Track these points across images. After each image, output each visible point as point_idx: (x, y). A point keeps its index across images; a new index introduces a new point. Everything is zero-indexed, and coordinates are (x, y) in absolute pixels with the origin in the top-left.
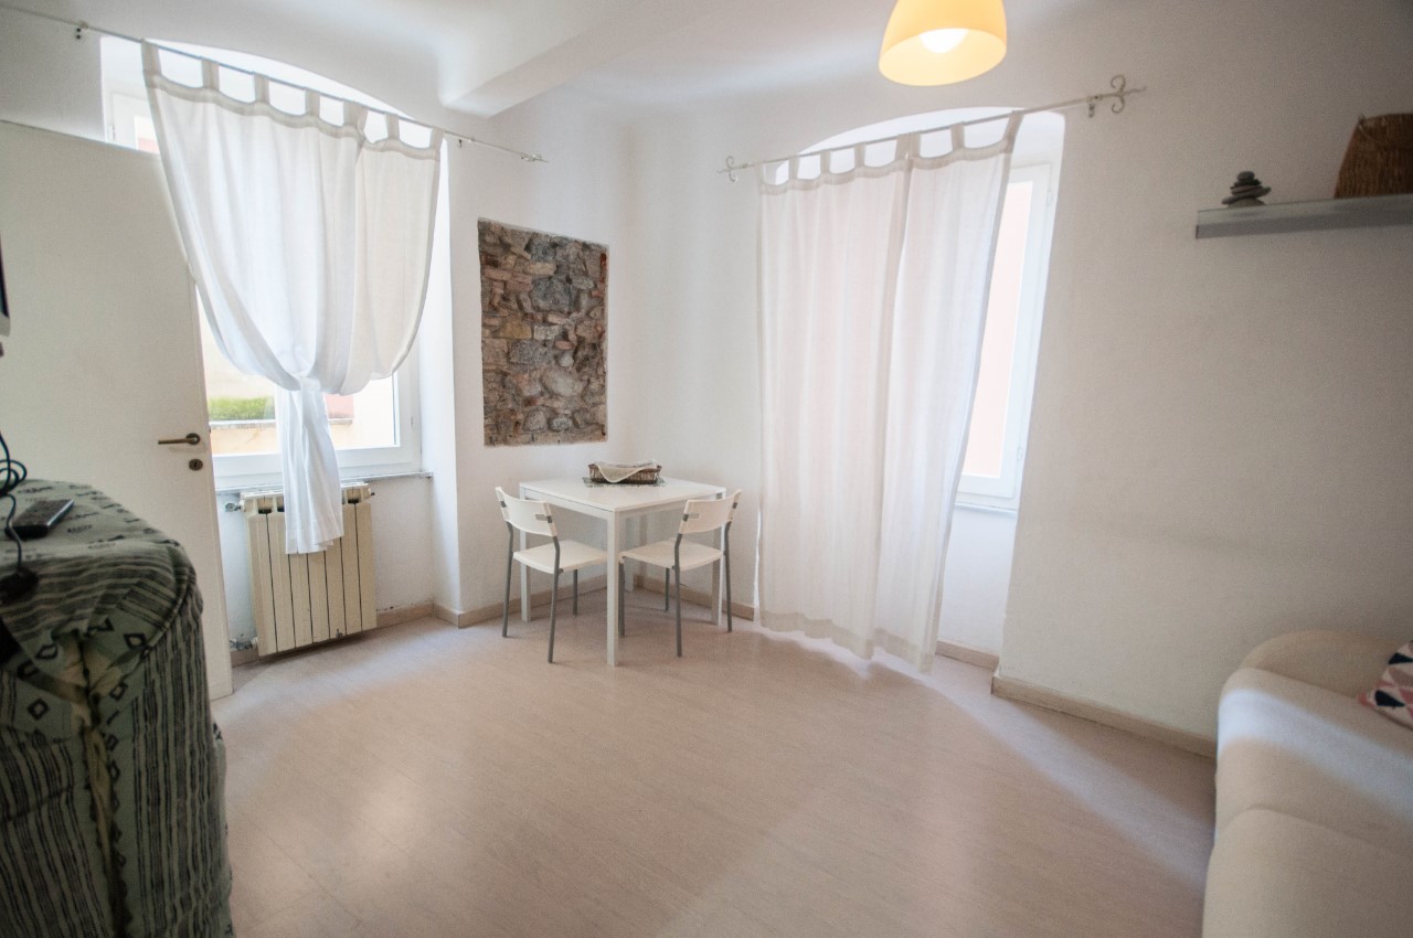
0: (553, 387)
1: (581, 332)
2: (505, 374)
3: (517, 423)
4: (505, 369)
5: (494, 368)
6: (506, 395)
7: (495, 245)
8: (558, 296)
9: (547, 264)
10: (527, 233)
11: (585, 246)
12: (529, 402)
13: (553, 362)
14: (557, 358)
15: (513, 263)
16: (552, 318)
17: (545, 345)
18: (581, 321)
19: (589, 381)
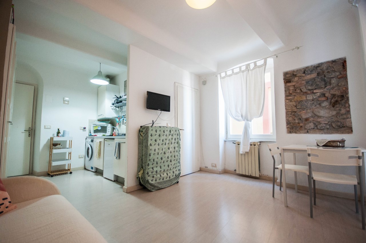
0: (318, 114)
1: (332, 92)
2: (295, 112)
3: (301, 127)
4: (295, 110)
5: (290, 111)
6: (295, 118)
7: (291, 76)
8: (318, 83)
9: (312, 75)
10: (303, 68)
11: (334, 62)
12: (307, 120)
13: (318, 106)
14: (320, 104)
15: (297, 79)
16: (315, 91)
17: (313, 101)
18: (333, 88)
19: (340, 110)
